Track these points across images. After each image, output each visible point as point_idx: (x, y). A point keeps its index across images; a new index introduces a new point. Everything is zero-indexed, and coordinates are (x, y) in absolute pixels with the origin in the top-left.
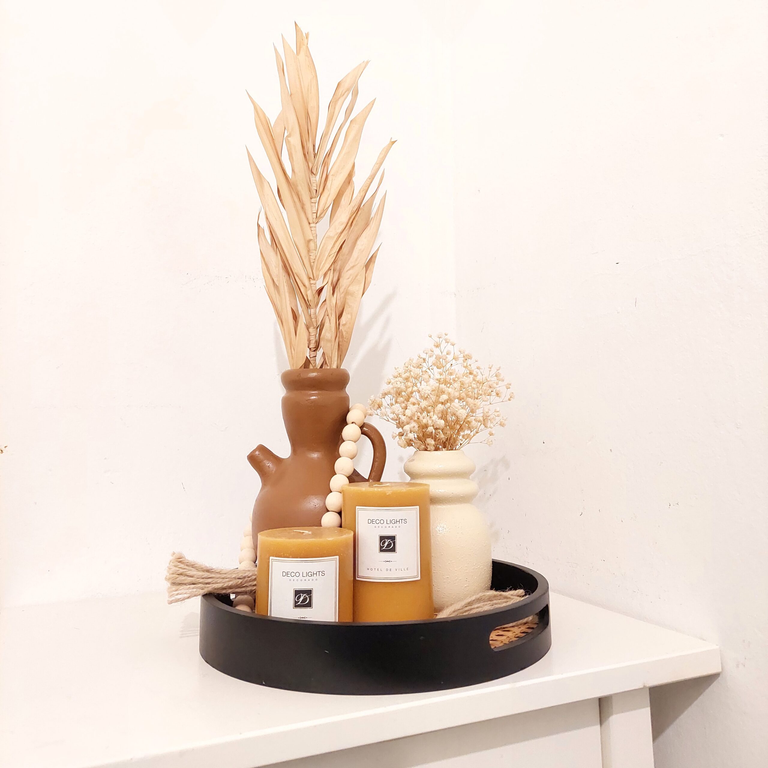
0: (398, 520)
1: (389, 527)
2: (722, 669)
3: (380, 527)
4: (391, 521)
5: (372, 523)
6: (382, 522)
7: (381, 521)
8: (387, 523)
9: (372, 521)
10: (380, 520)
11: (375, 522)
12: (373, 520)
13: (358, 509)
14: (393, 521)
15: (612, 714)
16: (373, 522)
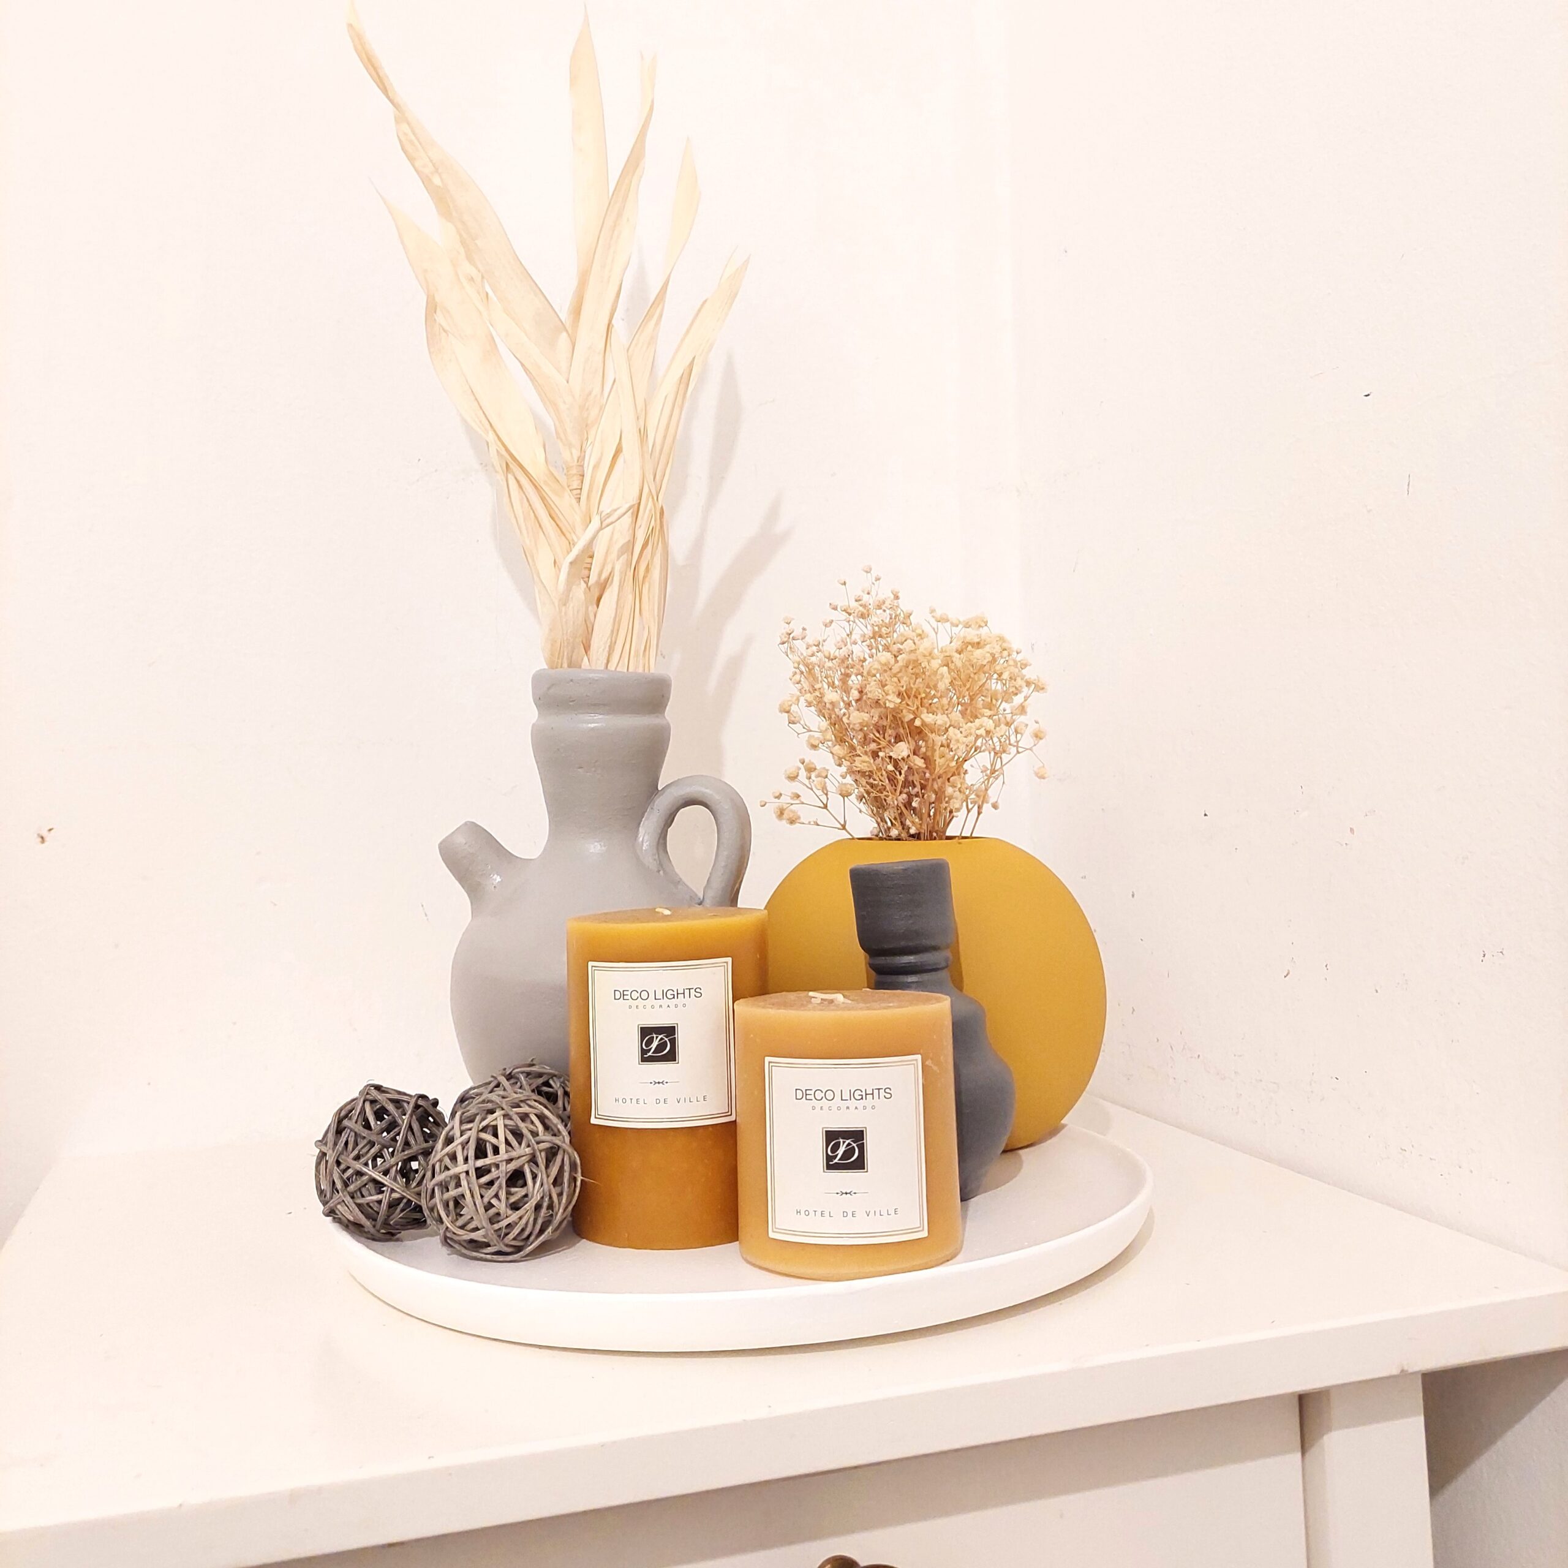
0: (680, 991)
1: (661, 1006)
3: (641, 1007)
4: (664, 994)
5: (624, 999)
6: (645, 995)
7: (642, 995)
8: (655, 999)
9: (624, 995)
10: (639, 992)
11: (629, 997)
12: (625, 993)
13: (594, 968)
14: (672, 993)
15: (1329, 1430)
16: (625, 997)
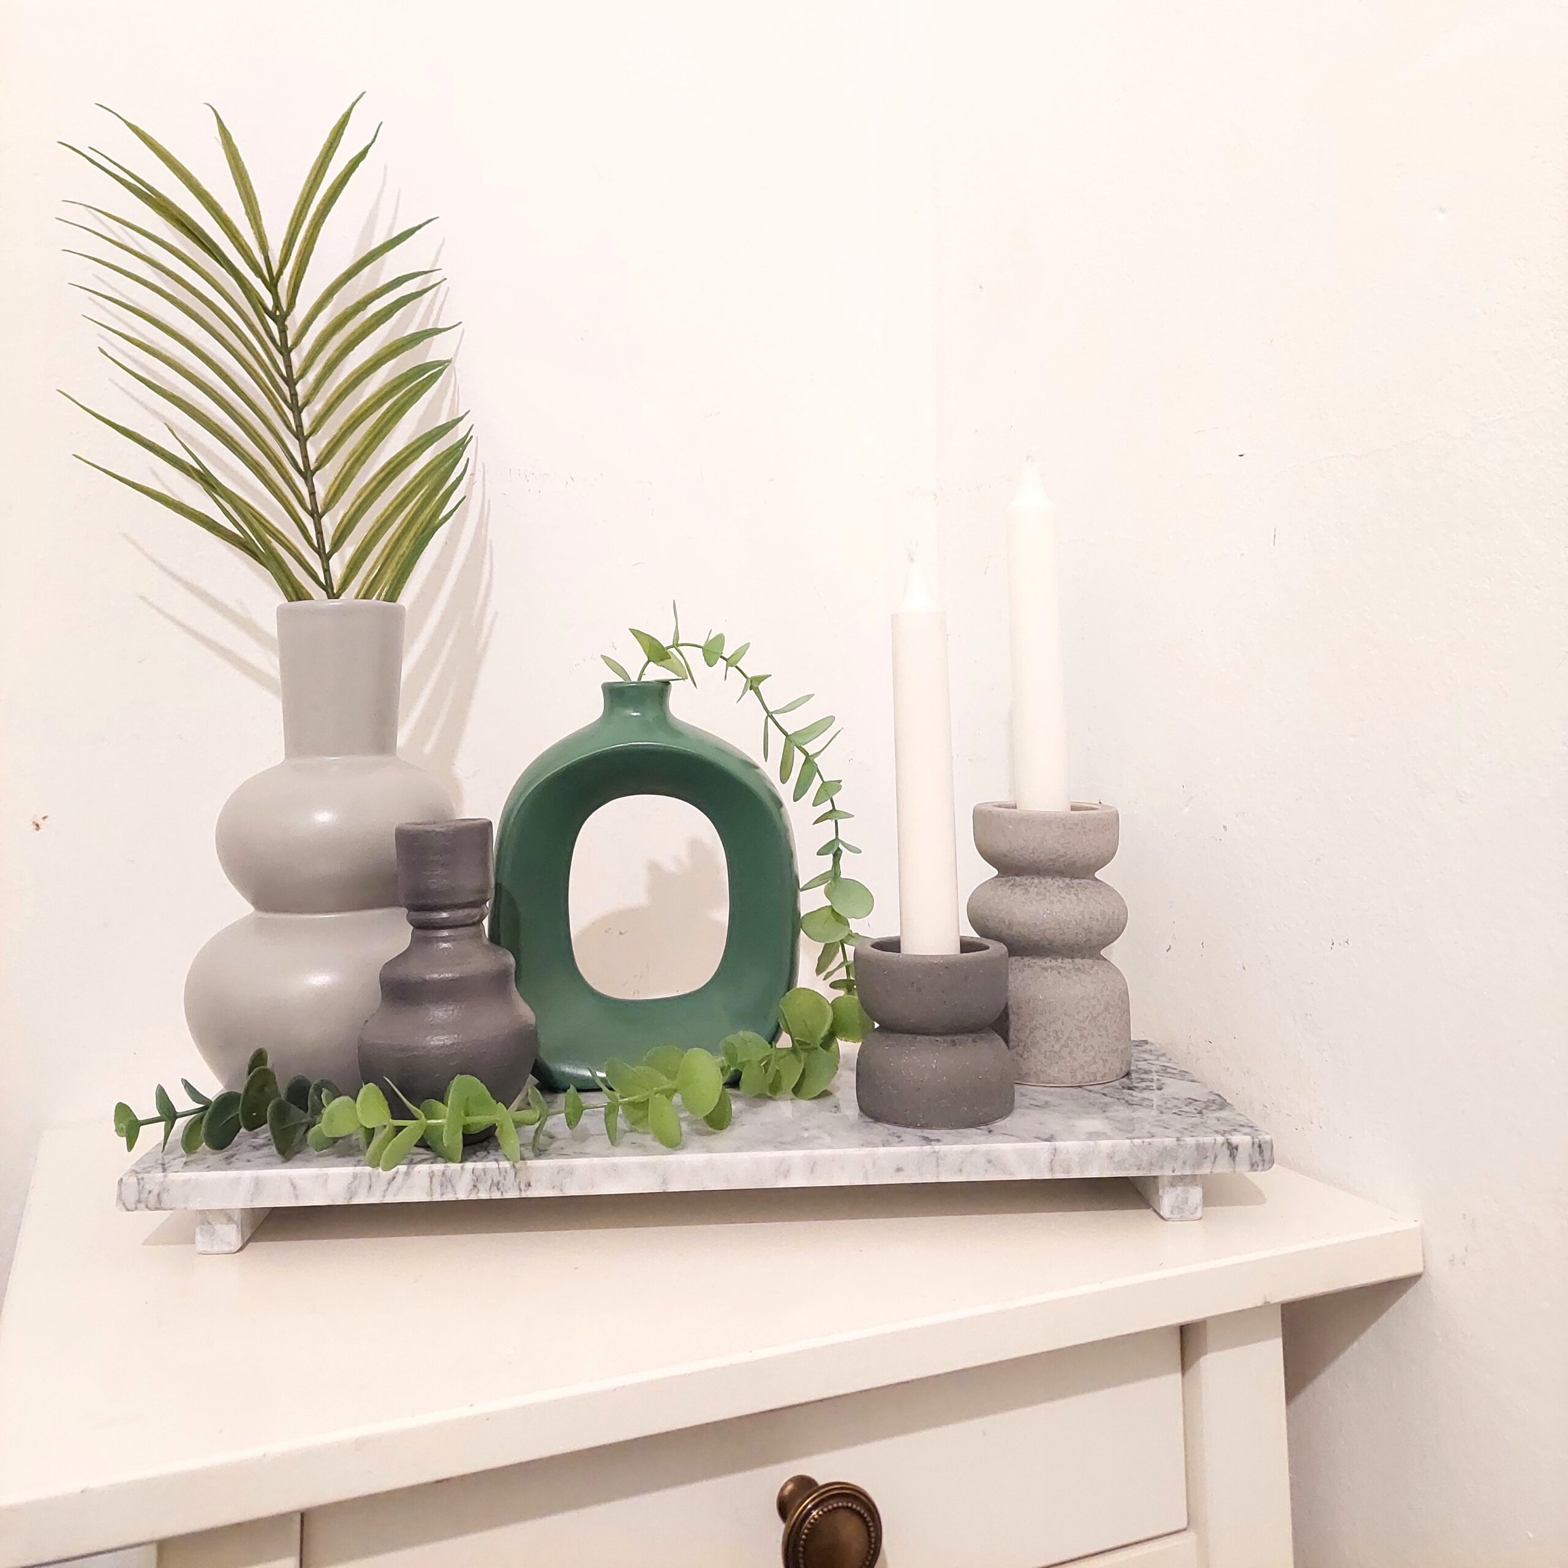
2: (1424, 1267)
15: (1206, 1354)
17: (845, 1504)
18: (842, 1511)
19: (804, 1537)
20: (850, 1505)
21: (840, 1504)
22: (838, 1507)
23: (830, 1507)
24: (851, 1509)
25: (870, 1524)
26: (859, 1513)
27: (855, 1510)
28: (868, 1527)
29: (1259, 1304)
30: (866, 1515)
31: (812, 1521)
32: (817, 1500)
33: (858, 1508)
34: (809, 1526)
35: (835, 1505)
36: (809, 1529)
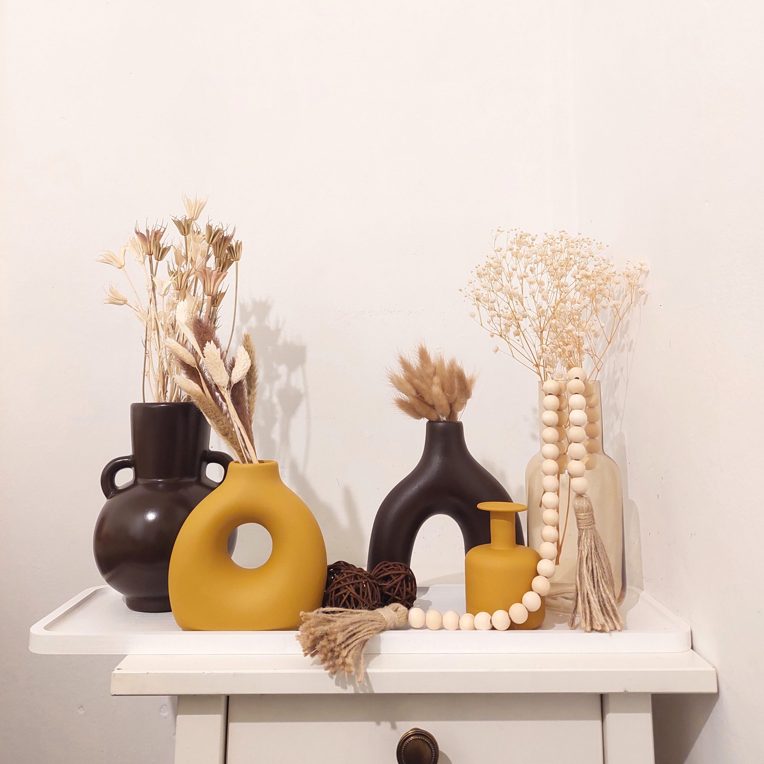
17: (421, 738)
18: (419, 740)
19: (404, 747)
20: (424, 739)
21: (419, 738)
22: (418, 739)
23: (415, 738)
24: (424, 740)
25: (432, 749)
26: (427, 743)
27: (426, 741)
28: (432, 750)
29: (622, 691)
30: (430, 745)
31: (407, 742)
32: (410, 734)
33: (427, 741)
34: (406, 744)
35: (417, 738)
36: (406, 745)
